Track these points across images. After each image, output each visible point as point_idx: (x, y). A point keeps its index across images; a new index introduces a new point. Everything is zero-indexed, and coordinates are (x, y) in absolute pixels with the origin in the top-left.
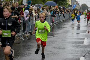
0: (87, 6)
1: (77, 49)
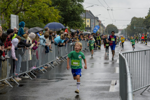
0: (116, 28)
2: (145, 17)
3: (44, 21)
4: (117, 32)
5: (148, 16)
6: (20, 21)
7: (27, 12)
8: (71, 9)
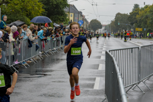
2: (130, 13)
3: (27, 14)
4: (101, 28)
5: (132, 12)
6: (2, 13)
7: (9, 5)
8: (55, 3)
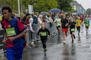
1: (84, 54)
3: (48, 8)
6: (34, 9)
7: (38, 3)
